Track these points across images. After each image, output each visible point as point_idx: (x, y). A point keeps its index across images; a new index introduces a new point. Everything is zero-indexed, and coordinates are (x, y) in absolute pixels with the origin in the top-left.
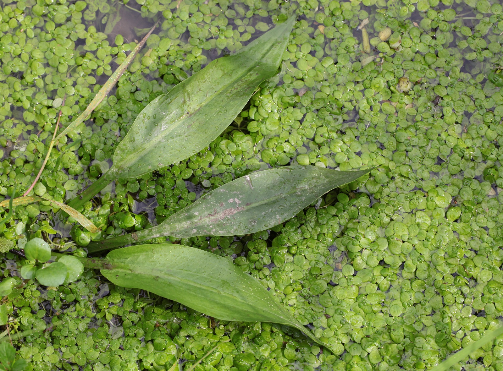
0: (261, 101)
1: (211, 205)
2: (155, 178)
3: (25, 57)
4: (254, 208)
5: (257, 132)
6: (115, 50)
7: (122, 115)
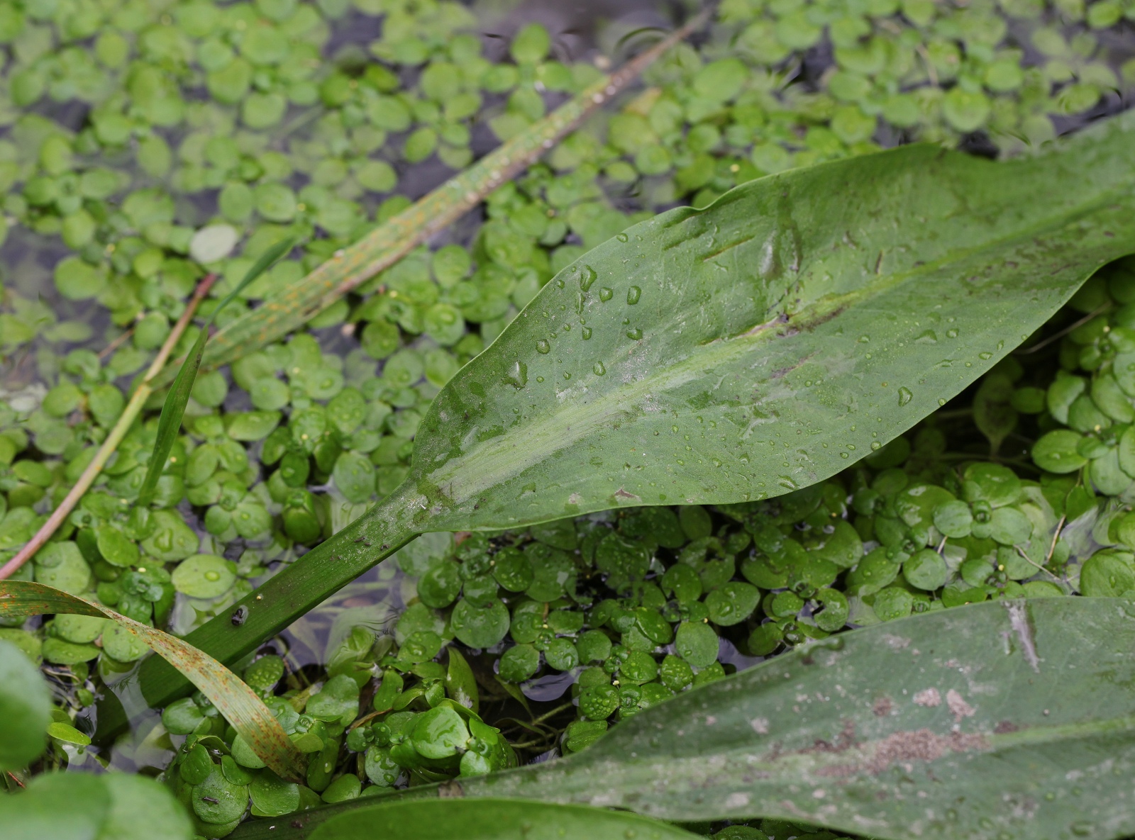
0: (1109, 350)
1: (835, 697)
2: (585, 601)
3: (113, 48)
4: (1028, 747)
5: (1075, 475)
6: (504, 78)
7: (486, 329)
